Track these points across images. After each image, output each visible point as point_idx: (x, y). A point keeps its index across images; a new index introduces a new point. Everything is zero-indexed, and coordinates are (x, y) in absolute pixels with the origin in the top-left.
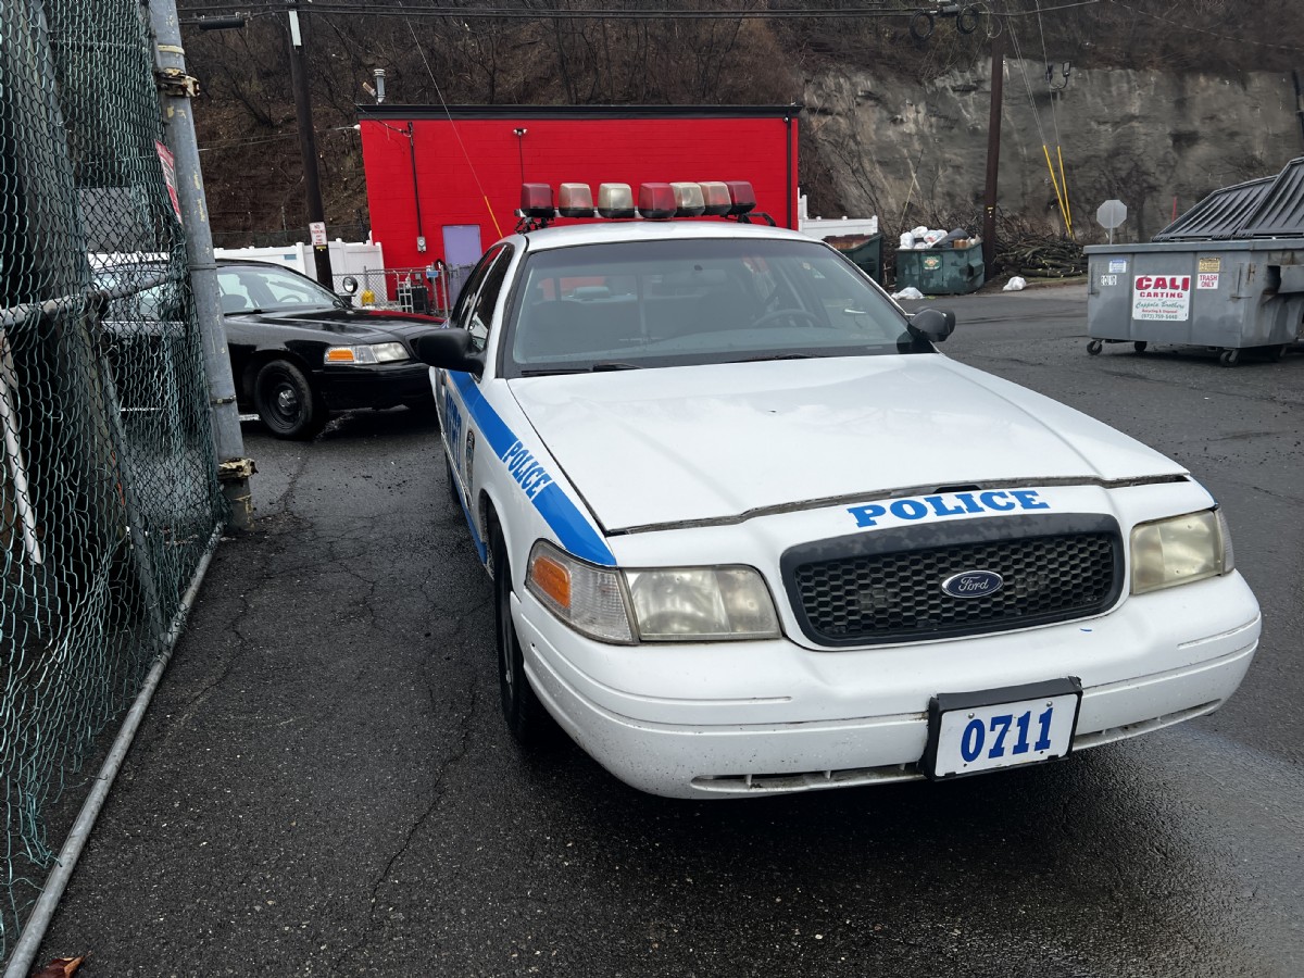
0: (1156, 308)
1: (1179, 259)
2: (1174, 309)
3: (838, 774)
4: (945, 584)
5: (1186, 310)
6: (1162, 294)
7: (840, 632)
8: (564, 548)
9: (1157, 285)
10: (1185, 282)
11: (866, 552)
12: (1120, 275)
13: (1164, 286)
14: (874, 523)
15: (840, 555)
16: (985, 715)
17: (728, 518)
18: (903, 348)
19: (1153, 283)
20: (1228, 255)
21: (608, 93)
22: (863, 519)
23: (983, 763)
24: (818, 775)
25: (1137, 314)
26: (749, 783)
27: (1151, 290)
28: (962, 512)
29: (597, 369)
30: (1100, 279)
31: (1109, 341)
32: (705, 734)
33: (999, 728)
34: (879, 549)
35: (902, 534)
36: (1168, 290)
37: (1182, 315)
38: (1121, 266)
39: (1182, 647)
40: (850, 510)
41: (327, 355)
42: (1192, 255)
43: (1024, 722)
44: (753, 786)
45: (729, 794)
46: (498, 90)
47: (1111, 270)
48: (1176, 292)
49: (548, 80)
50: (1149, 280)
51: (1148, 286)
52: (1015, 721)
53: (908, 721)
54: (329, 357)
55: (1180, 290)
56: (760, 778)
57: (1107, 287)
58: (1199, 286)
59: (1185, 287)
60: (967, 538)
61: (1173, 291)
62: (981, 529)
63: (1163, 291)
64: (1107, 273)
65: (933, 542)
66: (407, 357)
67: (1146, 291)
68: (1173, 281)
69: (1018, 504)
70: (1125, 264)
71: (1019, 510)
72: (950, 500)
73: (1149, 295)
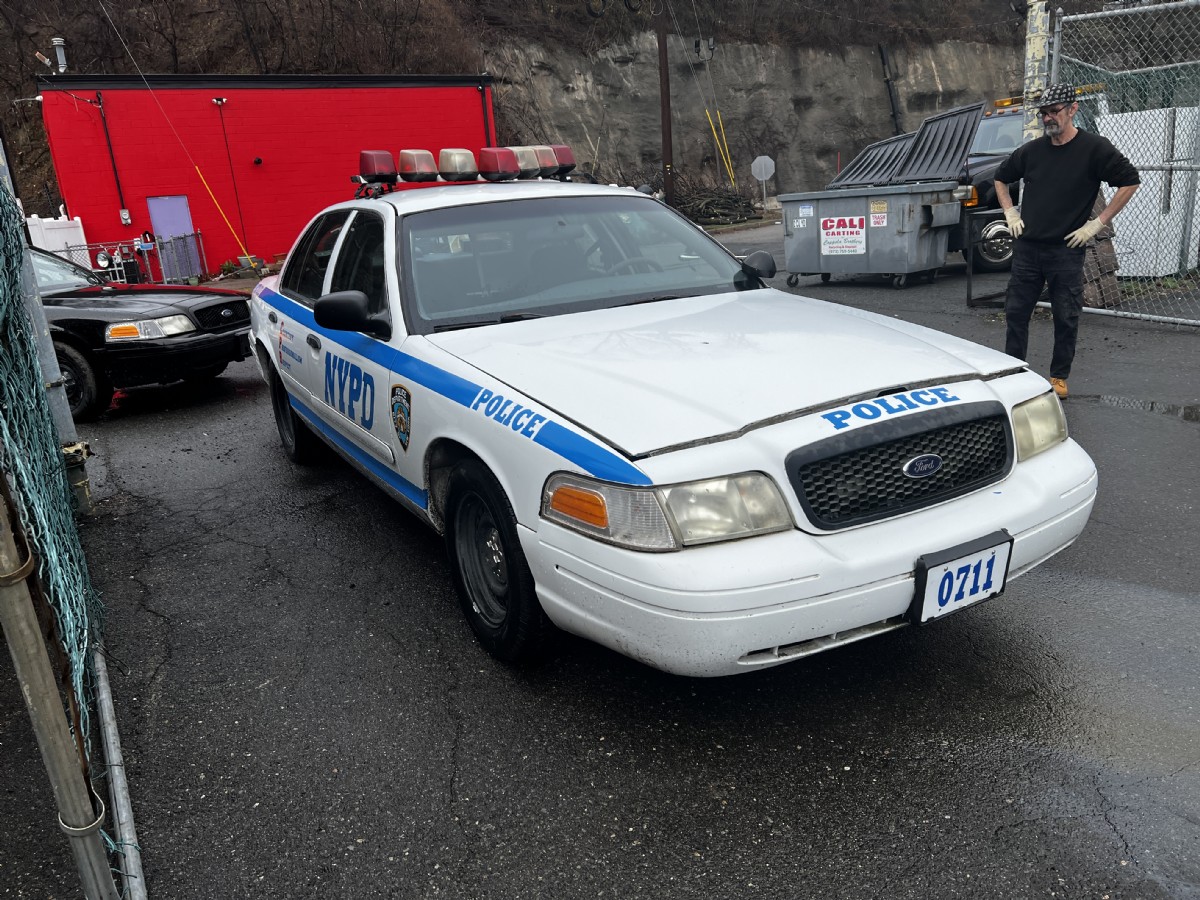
0: (840, 245)
1: (854, 204)
2: (853, 244)
3: (841, 635)
4: (905, 468)
5: (864, 244)
6: (844, 233)
7: (834, 517)
8: (593, 476)
10: (861, 221)
11: (850, 449)
12: (808, 219)
13: (845, 226)
14: (846, 425)
15: (831, 454)
16: (954, 567)
17: (729, 434)
18: (740, 286)
19: (835, 224)
20: (892, 198)
21: (299, 63)
22: (838, 424)
23: (952, 606)
24: (826, 638)
25: (825, 251)
26: (776, 654)
27: (835, 230)
28: (905, 409)
29: (505, 320)
30: (792, 223)
31: (804, 274)
32: (754, 616)
33: (962, 575)
34: (858, 445)
35: (871, 431)
36: (848, 229)
37: (861, 249)
38: (807, 211)
39: (1063, 497)
40: (824, 417)
41: (108, 333)
42: (864, 199)
43: (977, 569)
44: (779, 656)
45: (763, 665)
46: (180, 58)
47: (801, 215)
48: (854, 230)
49: (233, 50)
50: (832, 221)
51: (832, 227)
52: (972, 569)
53: (900, 581)
54: (111, 335)
55: (857, 229)
56: (784, 648)
57: (799, 229)
58: (872, 225)
59: (861, 226)
60: (916, 430)
61: (852, 230)
62: (924, 421)
63: (845, 230)
64: (798, 218)
65: (894, 435)
66: (193, 328)
67: (831, 231)
68: (851, 221)
69: (939, 399)
70: (812, 209)
71: (941, 404)
72: (892, 400)
73: (833, 234)
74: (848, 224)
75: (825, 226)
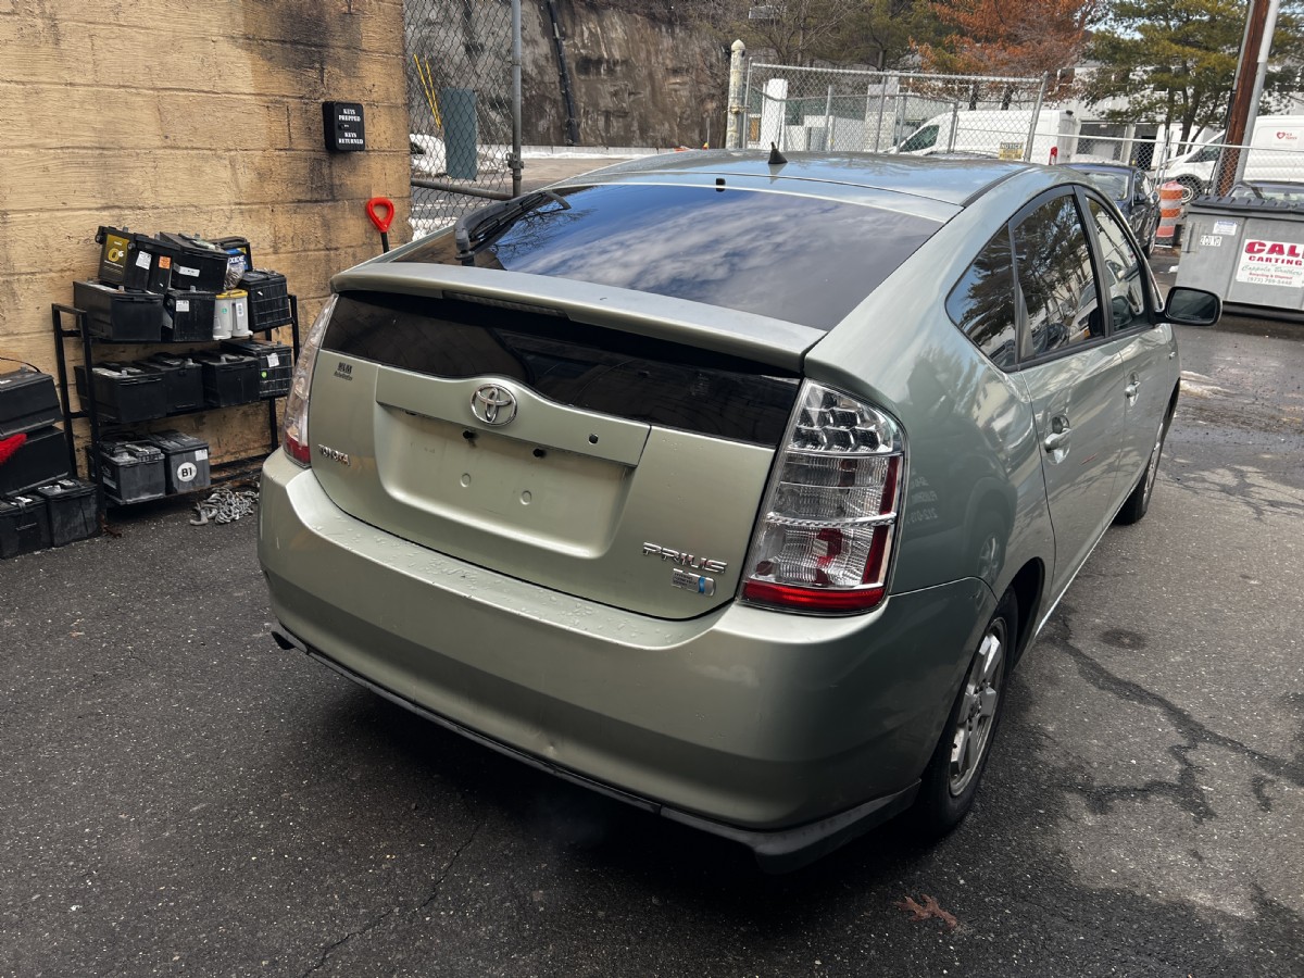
0: (1267, 273)
6: (1277, 261)
9: (1272, 250)
12: (1226, 237)
13: (1281, 251)
19: (1267, 249)
25: (1242, 277)
27: (1264, 255)
30: (1198, 240)
36: (1286, 257)
38: (1229, 229)
47: (1215, 231)
48: (1295, 259)
50: (1264, 245)
51: (1260, 251)
57: (1208, 248)
61: (1291, 258)
63: (1281, 257)
64: (1210, 233)
67: (1258, 256)
68: (1293, 248)
70: (1235, 226)
73: (1261, 259)
74: (1286, 249)
75: (1251, 248)
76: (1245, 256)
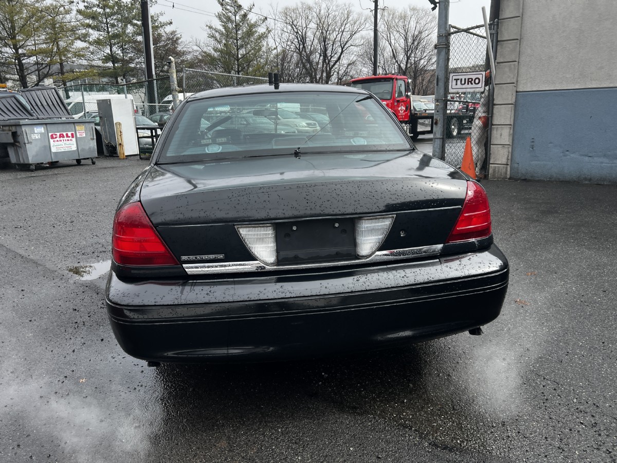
1: (67, 126)
5: (75, 145)
6: (63, 141)
12: (41, 134)
20: (87, 124)
25: (54, 150)
30: (30, 137)
37: (74, 148)
38: (40, 130)
42: (73, 125)
58: (78, 136)
64: (34, 133)
70: (43, 128)
73: (57, 141)
74: (65, 136)
75: (52, 137)
76: (51, 141)
